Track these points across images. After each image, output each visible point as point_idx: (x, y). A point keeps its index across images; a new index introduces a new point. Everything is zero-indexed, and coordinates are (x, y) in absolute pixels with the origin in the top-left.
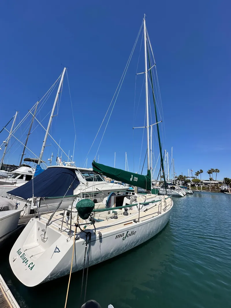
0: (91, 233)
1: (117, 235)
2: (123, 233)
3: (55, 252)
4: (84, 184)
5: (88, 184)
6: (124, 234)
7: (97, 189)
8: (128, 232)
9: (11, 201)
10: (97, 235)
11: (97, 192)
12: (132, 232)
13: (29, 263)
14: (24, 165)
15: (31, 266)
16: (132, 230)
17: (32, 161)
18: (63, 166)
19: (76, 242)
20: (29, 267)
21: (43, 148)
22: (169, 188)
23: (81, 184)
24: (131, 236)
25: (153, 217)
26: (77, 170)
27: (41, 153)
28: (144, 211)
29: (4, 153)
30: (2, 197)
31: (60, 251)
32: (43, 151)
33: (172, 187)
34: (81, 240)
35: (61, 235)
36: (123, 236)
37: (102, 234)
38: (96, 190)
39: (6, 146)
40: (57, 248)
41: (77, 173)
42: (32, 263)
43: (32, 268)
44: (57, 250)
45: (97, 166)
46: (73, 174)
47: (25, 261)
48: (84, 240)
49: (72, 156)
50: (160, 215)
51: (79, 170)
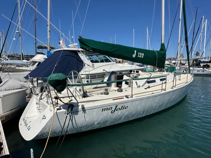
0: (74, 106)
1: (104, 108)
2: (111, 106)
3: (43, 119)
4: (89, 65)
5: (94, 65)
6: (112, 108)
7: (104, 70)
8: (116, 106)
9: (24, 84)
10: (80, 107)
11: (104, 74)
12: (122, 106)
13: (28, 126)
14: (39, 53)
15: (29, 128)
16: (122, 105)
17: (44, 48)
18: (67, 49)
19: (57, 112)
20: (28, 128)
21: (48, 32)
22: (202, 66)
23: (86, 66)
24: (122, 110)
25: (153, 93)
26: (79, 51)
27: (48, 39)
28: (145, 89)
29: (20, 43)
30: (20, 81)
31: (46, 118)
32: (49, 36)
33: (205, 65)
34: (63, 110)
35: (47, 106)
36: (111, 109)
37: (85, 107)
38: (102, 71)
39: (20, 36)
40: (44, 116)
41: (80, 55)
42: (29, 126)
43: (29, 129)
44: (44, 118)
45: (84, 41)
46: (75, 56)
47: (26, 125)
48: (66, 110)
49: (72, 37)
50: (163, 92)
51: (81, 51)
